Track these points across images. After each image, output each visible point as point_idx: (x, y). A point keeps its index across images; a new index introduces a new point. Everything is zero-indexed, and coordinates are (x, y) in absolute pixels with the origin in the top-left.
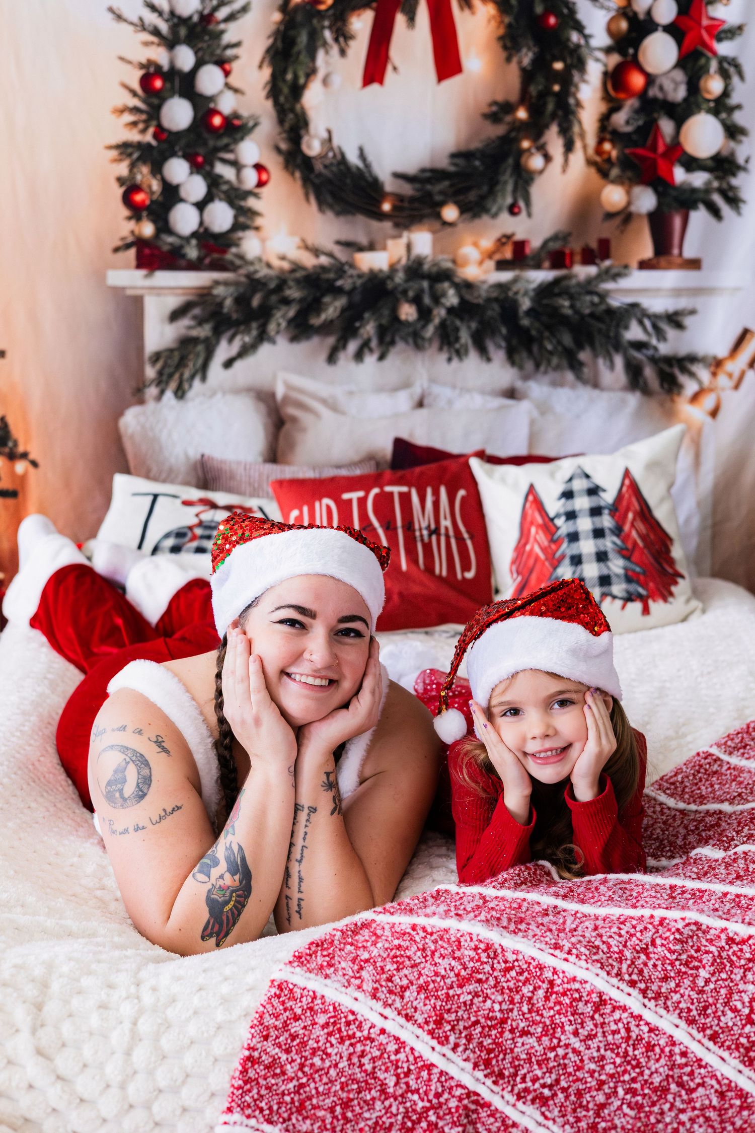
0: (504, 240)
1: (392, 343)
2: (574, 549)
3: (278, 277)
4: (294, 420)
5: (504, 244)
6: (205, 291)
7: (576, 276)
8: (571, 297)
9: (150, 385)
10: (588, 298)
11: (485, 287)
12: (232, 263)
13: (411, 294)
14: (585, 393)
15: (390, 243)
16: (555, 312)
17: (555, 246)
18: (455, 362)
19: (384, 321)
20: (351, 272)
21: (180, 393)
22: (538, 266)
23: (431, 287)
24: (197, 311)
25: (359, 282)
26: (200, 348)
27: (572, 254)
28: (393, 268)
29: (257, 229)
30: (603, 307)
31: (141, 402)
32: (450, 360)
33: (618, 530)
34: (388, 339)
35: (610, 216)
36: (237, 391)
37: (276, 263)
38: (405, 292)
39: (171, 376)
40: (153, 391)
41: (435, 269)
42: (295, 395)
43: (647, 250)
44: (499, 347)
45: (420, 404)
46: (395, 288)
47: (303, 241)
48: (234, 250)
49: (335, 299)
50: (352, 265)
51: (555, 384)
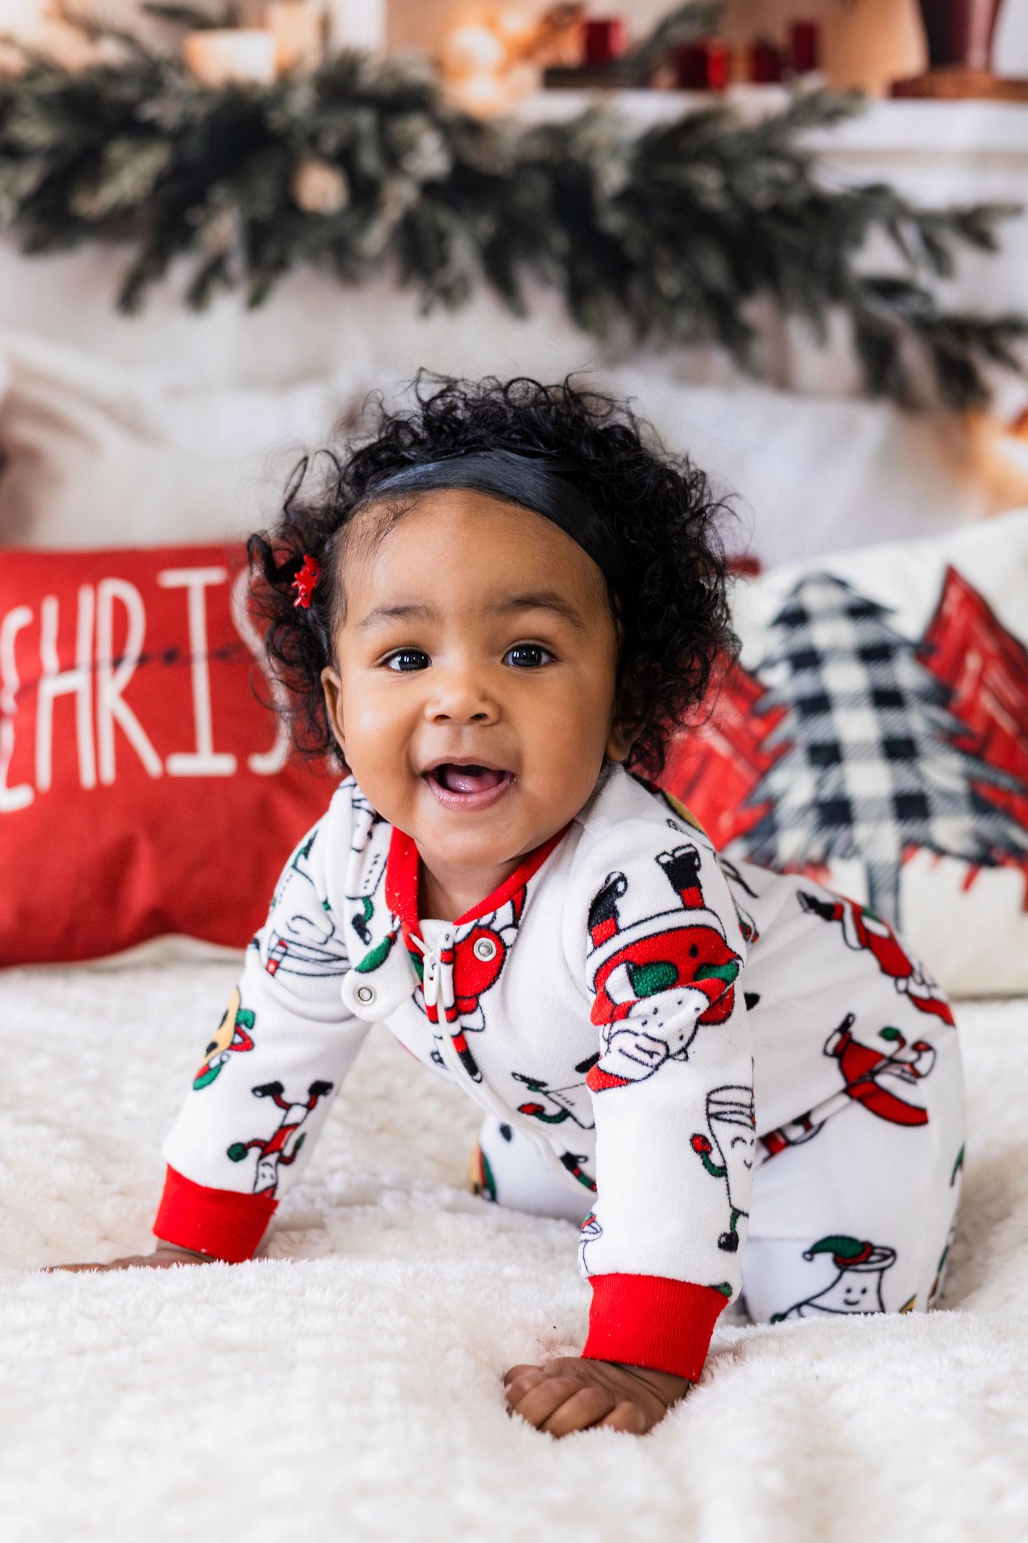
0: (563, 16)
1: (281, 265)
2: (819, 729)
4: (32, 456)
5: (559, 27)
7: (734, 113)
8: (727, 164)
10: (765, 168)
13: (330, 143)
15: (278, 15)
16: (684, 201)
17: (686, 34)
18: (439, 317)
19: (264, 208)
20: (179, 83)
22: (643, 81)
23: (382, 130)
25: (200, 110)
27: (726, 56)
28: (285, 80)
32: (425, 311)
33: (940, 695)
34: (271, 252)
38: (313, 139)
41: (388, 86)
42: (37, 393)
43: (908, 54)
44: (545, 280)
46: (290, 127)
49: (137, 151)
50: (181, 65)
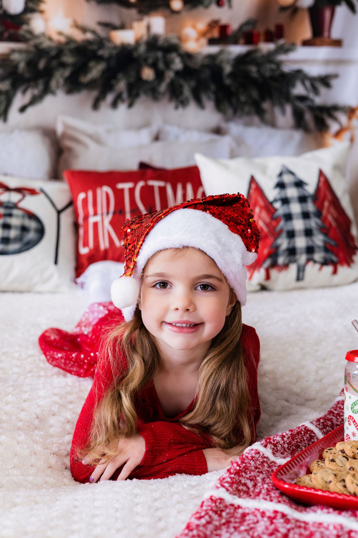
0: (214, 24)
1: (137, 95)
2: (289, 226)
3: (57, 48)
4: (70, 150)
5: (213, 27)
6: (5, 57)
7: (260, 50)
8: (258, 65)
10: (269, 66)
11: (200, 57)
12: (24, 37)
13: (150, 61)
14: (266, 131)
16: (247, 75)
17: (247, 29)
18: (180, 110)
19: (132, 79)
20: (108, 45)
22: (236, 42)
23: (164, 57)
25: (114, 52)
27: (258, 35)
28: (138, 43)
29: (42, 12)
30: (278, 73)
32: (177, 108)
33: (319, 214)
34: (134, 92)
35: (283, 9)
36: (30, 129)
37: (56, 37)
38: (146, 60)
41: (166, 44)
42: (71, 132)
43: (307, 33)
44: (209, 98)
45: (157, 138)
46: (139, 57)
47: (75, 21)
48: (25, 27)
49: (97, 64)
50: (109, 39)
51: (248, 124)
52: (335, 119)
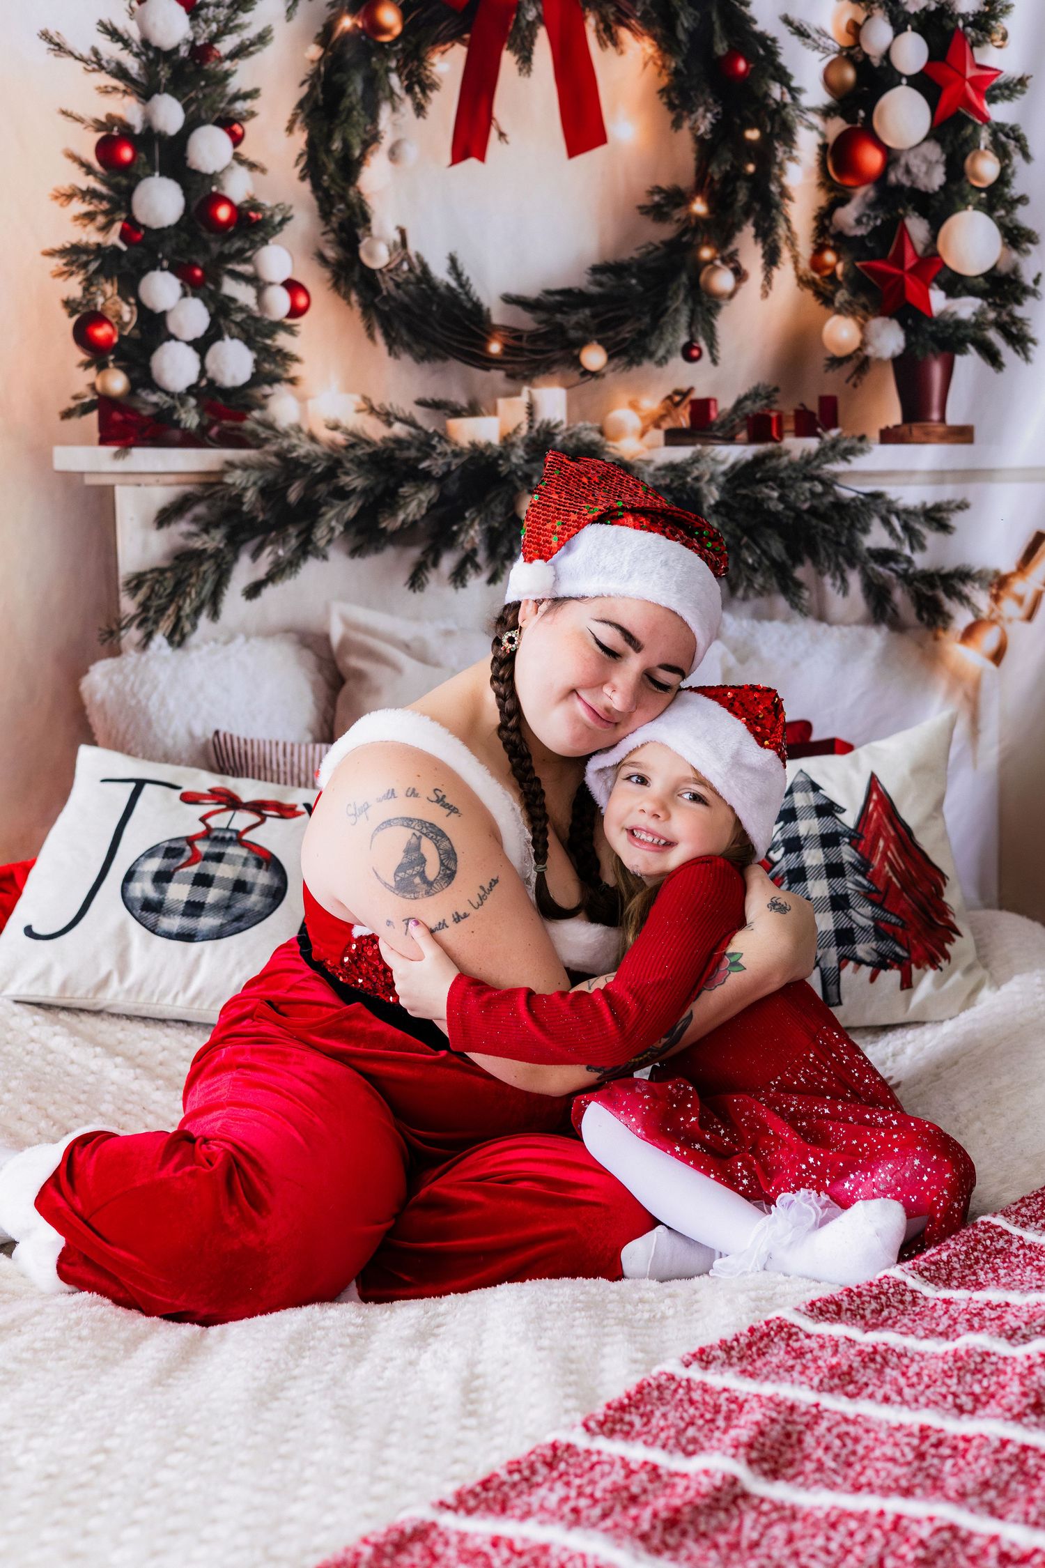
0: (677, 398)
3: (329, 457)
4: (360, 676)
5: (677, 405)
6: (212, 479)
7: (788, 452)
8: (782, 485)
9: (128, 626)
10: (807, 485)
11: (651, 469)
12: (254, 434)
14: (805, 628)
16: (758, 506)
17: (753, 407)
19: (496, 523)
20: (443, 447)
21: (177, 638)
22: (730, 439)
24: (200, 509)
25: (455, 463)
26: (207, 566)
27: (780, 420)
28: (507, 441)
29: (293, 381)
30: (831, 499)
31: (116, 652)
33: (863, 867)
34: (502, 550)
35: (836, 362)
36: (268, 633)
37: (324, 434)
38: (526, 478)
39: (161, 611)
40: (133, 635)
41: (571, 444)
42: (360, 637)
43: (893, 415)
46: (512, 472)
47: (365, 399)
48: (256, 414)
49: (419, 490)
50: (444, 438)
51: (759, 616)
52: (964, 599)
